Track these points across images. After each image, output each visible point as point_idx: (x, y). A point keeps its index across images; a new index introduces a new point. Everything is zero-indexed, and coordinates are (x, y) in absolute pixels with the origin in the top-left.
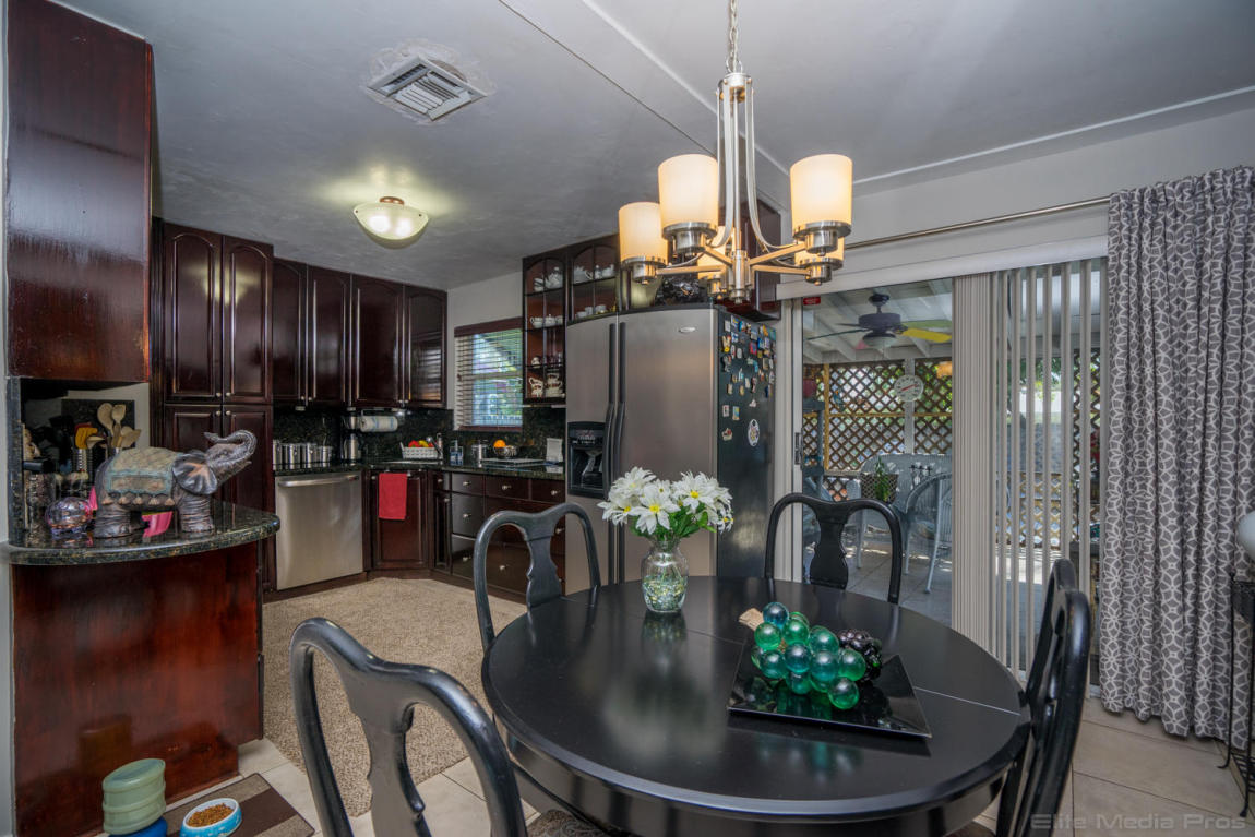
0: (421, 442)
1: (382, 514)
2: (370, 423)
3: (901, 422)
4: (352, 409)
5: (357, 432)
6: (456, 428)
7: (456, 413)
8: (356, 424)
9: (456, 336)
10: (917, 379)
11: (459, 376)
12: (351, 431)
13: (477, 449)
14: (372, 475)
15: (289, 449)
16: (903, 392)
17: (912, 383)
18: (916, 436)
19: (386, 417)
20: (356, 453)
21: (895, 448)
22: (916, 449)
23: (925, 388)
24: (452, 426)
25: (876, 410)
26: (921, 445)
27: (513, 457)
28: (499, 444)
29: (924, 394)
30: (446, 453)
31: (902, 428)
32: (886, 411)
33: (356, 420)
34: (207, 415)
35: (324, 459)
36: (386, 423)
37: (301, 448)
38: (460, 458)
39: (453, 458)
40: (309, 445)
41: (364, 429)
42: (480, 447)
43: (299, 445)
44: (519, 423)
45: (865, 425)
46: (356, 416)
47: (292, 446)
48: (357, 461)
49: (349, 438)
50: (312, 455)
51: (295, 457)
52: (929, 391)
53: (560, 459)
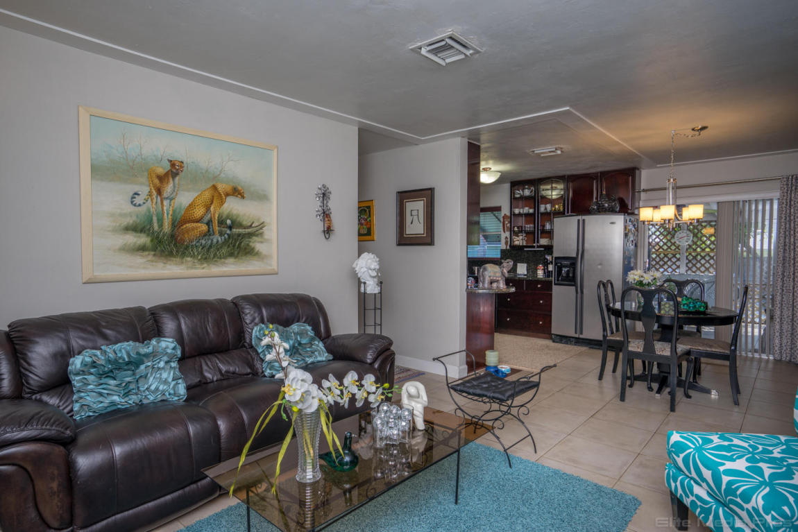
3: (678, 256)
10: (688, 232)
16: (680, 240)
17: (685, 235)
18: (687, 264)
21: (674, 270)
22: (687, 271)
23: (693, 237)
25: (663, 249)
26: (690, 269)
29: (693, 241)
31: (678, 260)
32: (669, 250)
44: (499, 256)
45: (656, 258)
52: (695, 240)
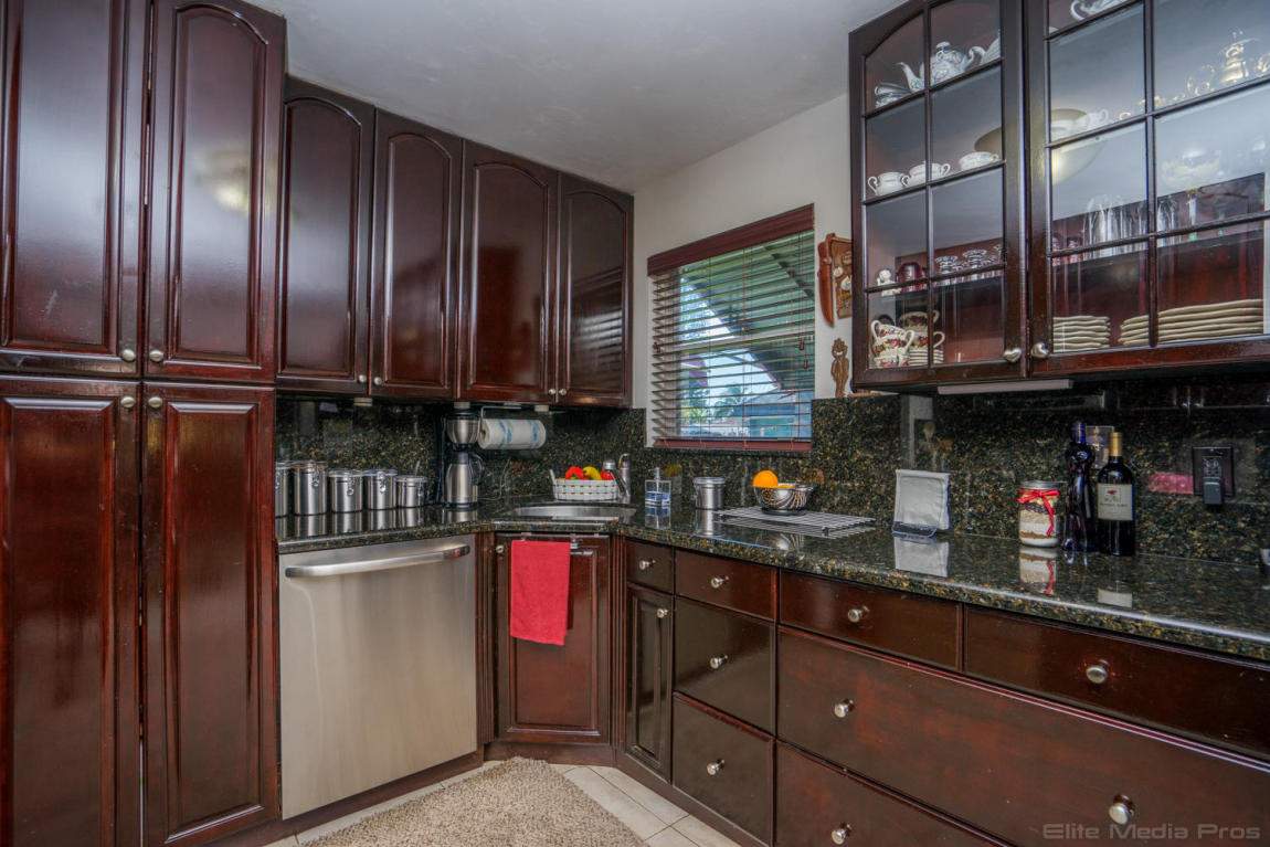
0: (589, 470)
1: (516, 628)
2: (496, 433)
4: (465, 405)
5: (473, 448)
6: (650, 443)
7: (650, 416)
8: (470, 434)
9: (650, 274)
11: (656, 347)
12: (461, 448)
13: (703, 487)
14: (497, 542)
15: (340, 482)
19: (525, 422)
20: (469, 491)
24: (643, 440)
27: (797, 511)
28: (765, 479)
30: (638, 490)
33: (470, 426)
34: (107, 404)
35: (410, 503)
36: (524, 433)
37: (365, 480)
38: (667, 501)
39: (650, 502)
40: (380, 475)
41: (485, 444)
42: (709, 482)
43: (360, 475)
44: (806, 433)
46: (468, 418)
47: (346, 477)
48: (471, 506)
49: (456, 461)
50: (387, 494)
51: (354, 499)
53: (944, 524)
